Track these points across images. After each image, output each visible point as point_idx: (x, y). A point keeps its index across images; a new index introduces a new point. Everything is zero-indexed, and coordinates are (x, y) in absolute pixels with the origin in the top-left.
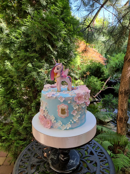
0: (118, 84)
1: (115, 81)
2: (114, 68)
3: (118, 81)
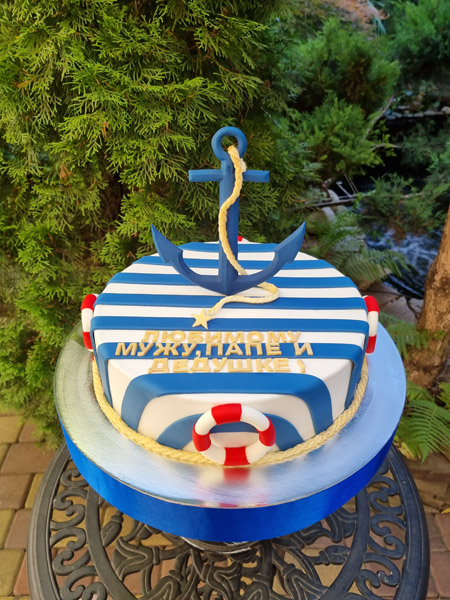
1: (399, 115)
2: (412, 59)
3: (410, 115)
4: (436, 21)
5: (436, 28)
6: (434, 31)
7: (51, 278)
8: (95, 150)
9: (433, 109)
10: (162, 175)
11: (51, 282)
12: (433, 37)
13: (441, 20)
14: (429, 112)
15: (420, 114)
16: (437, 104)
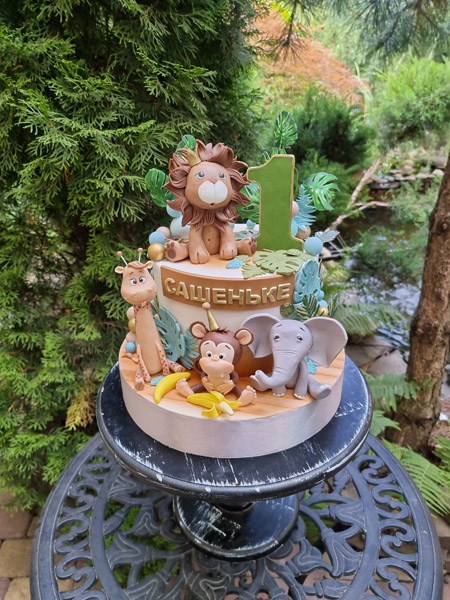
0: (405, 190)
1: (391, 179)
2: (396, 124)
3: (402, 179)
4: (415, 88)
5: (417, 95)
6: (415, 97)
7: (16, 325)
8: (55, 193)
9: (424, 172)
10: (119, 214)
11: (17, 328)
12: (414, 103)
13: (421, 88)
14: (421, 175)
15: (412, 178)
16: (428, 168)
